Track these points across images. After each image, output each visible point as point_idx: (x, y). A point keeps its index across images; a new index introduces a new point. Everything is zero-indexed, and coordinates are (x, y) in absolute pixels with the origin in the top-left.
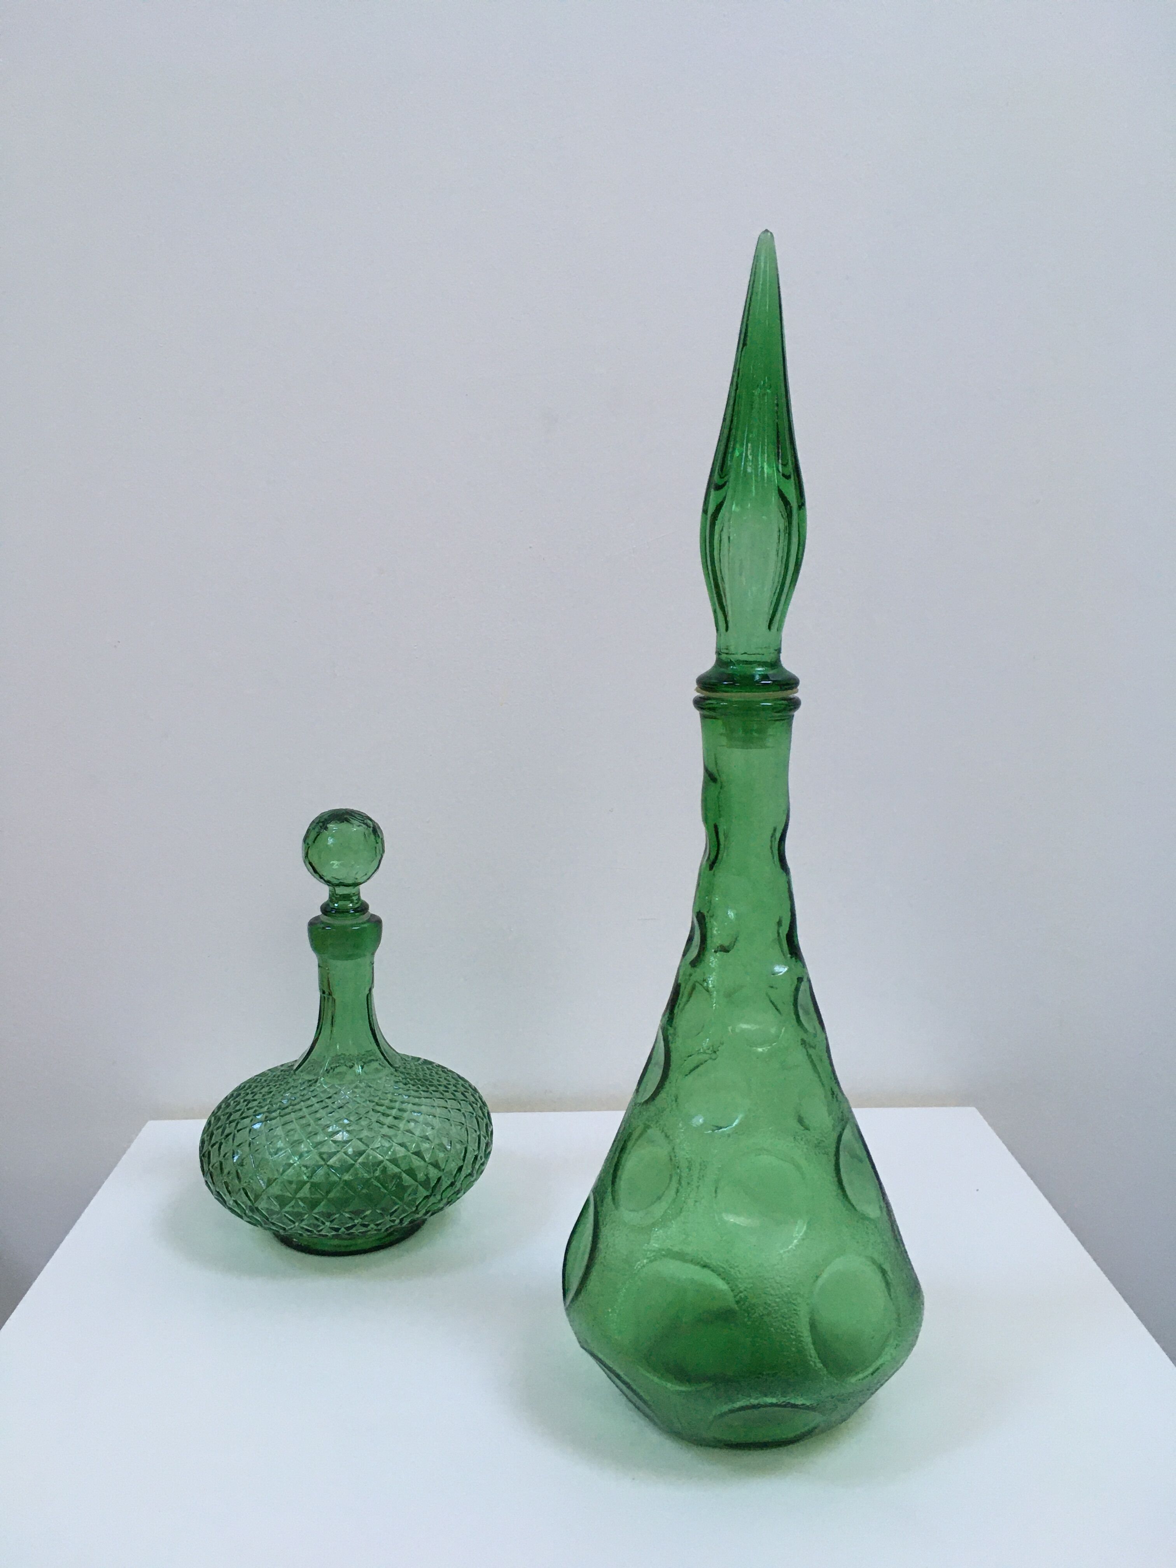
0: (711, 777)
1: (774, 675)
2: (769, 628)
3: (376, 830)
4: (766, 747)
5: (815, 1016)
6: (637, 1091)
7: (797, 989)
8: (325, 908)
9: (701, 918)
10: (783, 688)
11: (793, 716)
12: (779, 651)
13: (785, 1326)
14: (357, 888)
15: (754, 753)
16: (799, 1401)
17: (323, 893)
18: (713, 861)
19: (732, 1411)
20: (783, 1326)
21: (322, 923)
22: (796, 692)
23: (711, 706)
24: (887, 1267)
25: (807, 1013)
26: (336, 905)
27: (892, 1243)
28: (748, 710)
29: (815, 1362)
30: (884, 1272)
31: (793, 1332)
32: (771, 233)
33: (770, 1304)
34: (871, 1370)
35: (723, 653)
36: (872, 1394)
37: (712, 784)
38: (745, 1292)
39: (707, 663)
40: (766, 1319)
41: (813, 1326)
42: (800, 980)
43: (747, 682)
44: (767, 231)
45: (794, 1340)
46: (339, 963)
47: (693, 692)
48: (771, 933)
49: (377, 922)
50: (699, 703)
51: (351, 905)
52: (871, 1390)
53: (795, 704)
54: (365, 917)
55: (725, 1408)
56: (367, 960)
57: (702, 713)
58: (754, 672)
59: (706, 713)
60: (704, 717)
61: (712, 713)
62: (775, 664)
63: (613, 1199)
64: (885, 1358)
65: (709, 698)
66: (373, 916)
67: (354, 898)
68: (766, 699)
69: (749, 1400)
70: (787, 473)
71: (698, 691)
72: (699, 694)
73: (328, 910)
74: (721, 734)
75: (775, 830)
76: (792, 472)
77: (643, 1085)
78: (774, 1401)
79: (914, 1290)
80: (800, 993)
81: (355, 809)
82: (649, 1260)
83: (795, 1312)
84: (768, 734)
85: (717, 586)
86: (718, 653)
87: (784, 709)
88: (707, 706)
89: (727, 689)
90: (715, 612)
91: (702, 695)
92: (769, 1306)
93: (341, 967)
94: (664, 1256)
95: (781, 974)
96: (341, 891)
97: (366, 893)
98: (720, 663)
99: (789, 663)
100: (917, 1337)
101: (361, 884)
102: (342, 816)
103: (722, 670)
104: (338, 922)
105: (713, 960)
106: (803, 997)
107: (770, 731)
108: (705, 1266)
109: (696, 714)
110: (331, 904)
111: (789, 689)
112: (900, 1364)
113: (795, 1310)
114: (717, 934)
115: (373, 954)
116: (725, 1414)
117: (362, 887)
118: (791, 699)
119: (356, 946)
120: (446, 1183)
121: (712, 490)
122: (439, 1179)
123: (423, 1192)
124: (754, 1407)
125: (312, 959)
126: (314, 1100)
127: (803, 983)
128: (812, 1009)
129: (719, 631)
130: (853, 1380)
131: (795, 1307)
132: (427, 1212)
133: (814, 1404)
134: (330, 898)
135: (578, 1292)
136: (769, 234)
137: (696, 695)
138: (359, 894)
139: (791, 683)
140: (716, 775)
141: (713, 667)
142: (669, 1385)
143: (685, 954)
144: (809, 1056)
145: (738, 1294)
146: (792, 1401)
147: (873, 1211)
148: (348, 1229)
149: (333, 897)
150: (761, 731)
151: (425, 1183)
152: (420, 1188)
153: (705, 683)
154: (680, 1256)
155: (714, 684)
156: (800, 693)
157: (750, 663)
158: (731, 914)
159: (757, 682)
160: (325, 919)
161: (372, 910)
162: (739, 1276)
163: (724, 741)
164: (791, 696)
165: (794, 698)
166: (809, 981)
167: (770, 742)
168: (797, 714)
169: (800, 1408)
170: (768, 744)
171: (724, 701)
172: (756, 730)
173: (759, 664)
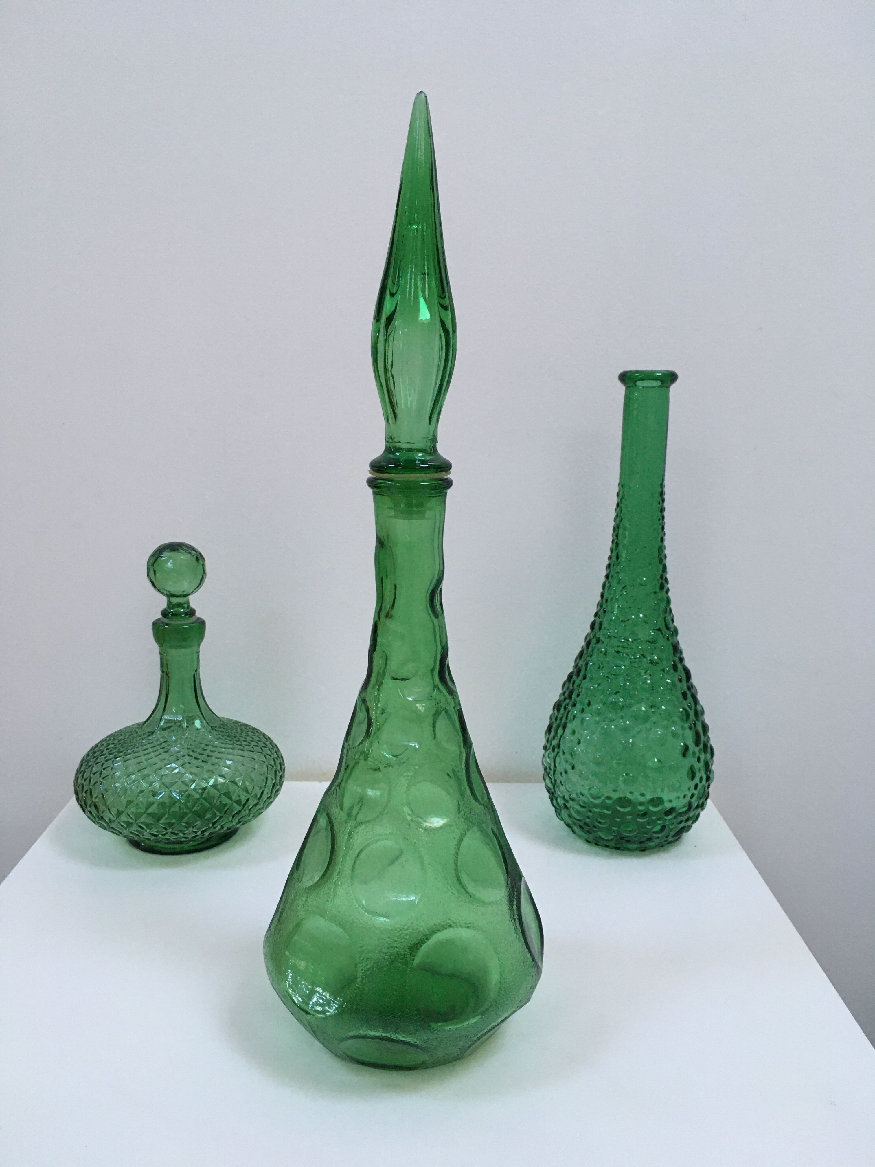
0: (381, 543)
1: (431, 461)
2: (430, 422)
3: (199, 558)
4: (424, 518)
8: (165, 613)
10: (439, 470)
12: (435, 439)
14: (187, 597)
15: (416, 523)
17: (162, 602)
21: (163, 623)
22: (450, 474)
23: (380, 485)
26: (172, 610)
28: (408, 488)
32: (425, 94)
35: (391, 442)
39: (378, 450)
43: (410, 466)
46: (174, 651)
47: (366, 474)
49: (202, 623)
50: (372, 483)
51: (182, 610)
53: (449, 484)
54: (193, 619)
56: (195, 648)
57: (373, 490)
58: (415, 458)
59: (376, 490)
60: (374, 493)
61: (381, 491)
62: (433, 450)
65: (379, 479)
66: (199, 618)
67: (186, 606)
68: (424, 479)
71: (370, 473)
72: (372, 475)
73: (167, 613)
74: (390, 508)
81: (183, 541)
84: (426, 507)
86: (387, 442)
87: (439, 488)
88: (377, 485)
89: (393, 471)
91: (374, 476)
93: (174, 654)
96: (175, 600)
97: (194, 601)
98: (388, 449)
99: (444, 450)
101: (189, 595)
102: (174, 547)
103: (390, 456)
104: (175, 622)
107: (428, 505)
109: (370, 491)
110: (169, 610)
111: (443, 471)
115: (199, 645)
117: (191, 597)
118: (445, 480)
119: (185, 640)
120: (252, 803)
122: (248, 800)
123: (238, 808)
125: (155, 648)
126: (149, 746)
129: (388, 424)
132: (239, 822)
134: (168, 605)
136: (423, 95)
137: (368, 477)
138: (188, 603)
139: (446, 467)
140: (385, 542)
141: (384, 452)
148: (163, 835)
149: (170, 605)
150: (421, 505)
151: (238, 802)
152: (235, 804)
153: (377, 467)
155: (383, 467)
156: (452, 475)
157: (413, 450)
159: (417, 465)
160: (165, 620)
161: (198, 614)
163: (391, 512)
164: (446, 477)
165: (447, 479)
167: (428, 514)
168: (450, 491)
170: (426, 516)
171: (391, 481)
172: (417, 506)
173: (420, 451)
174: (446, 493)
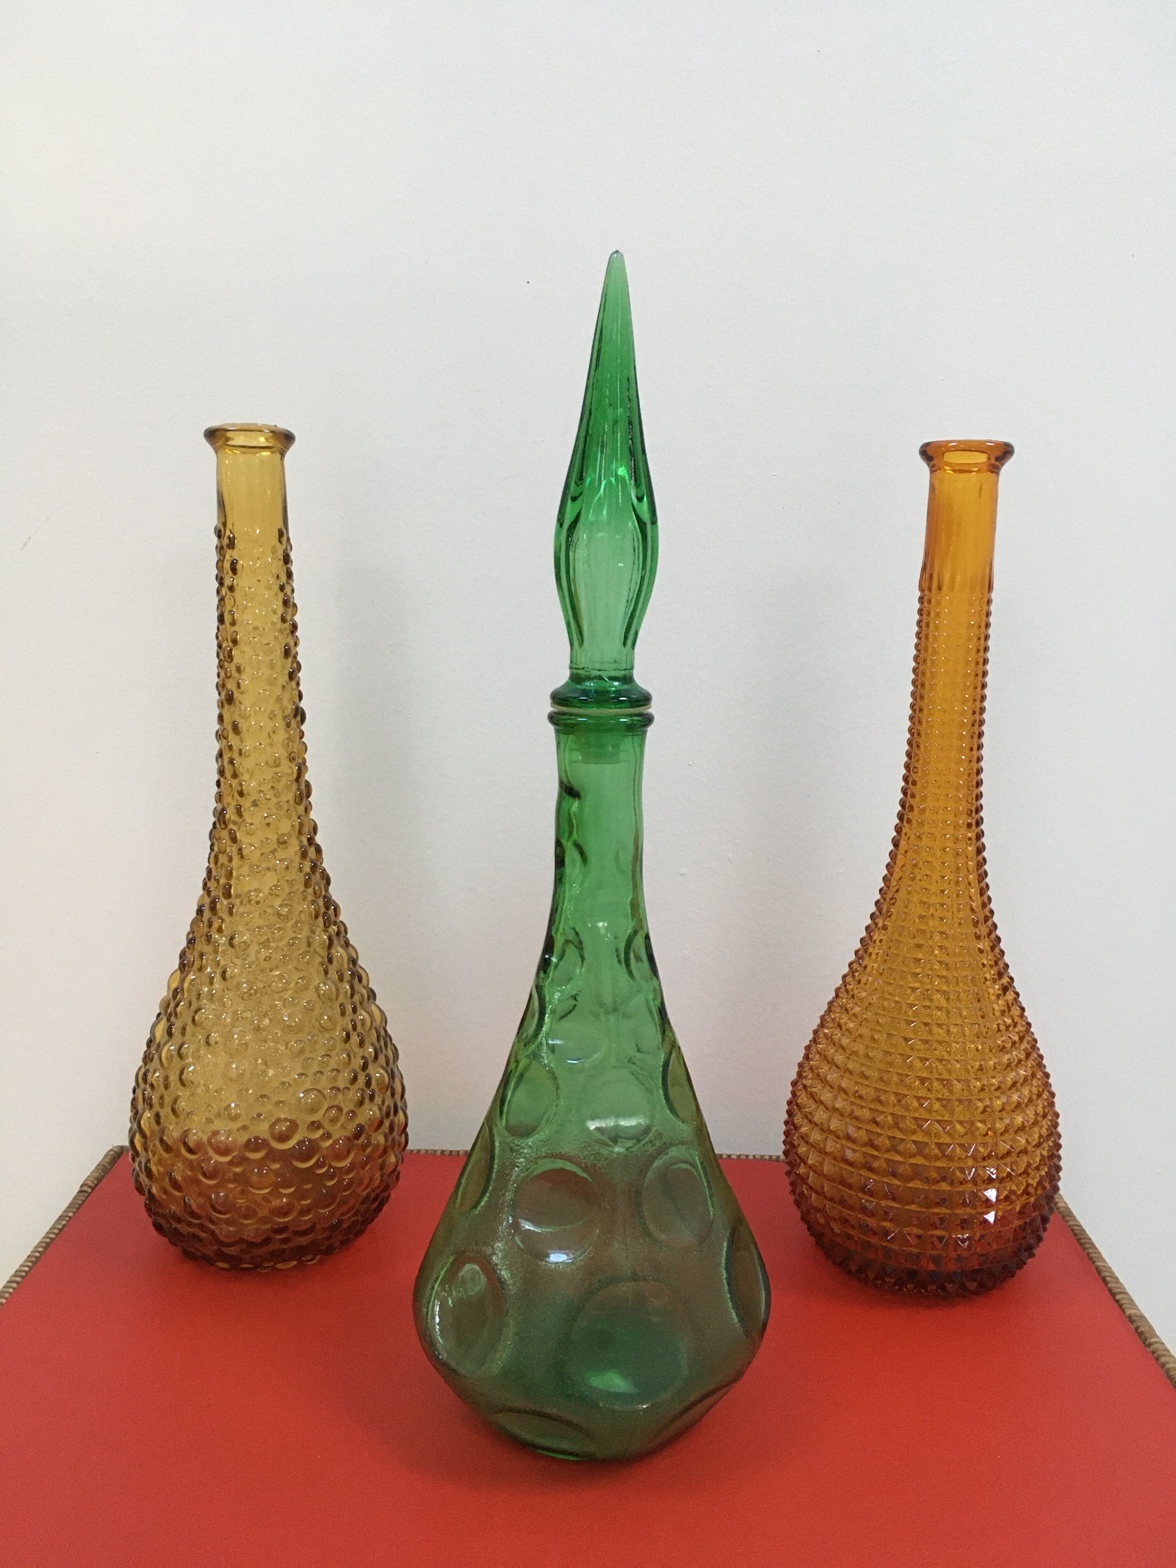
1: (626, 691)
2: (624, 642)
4: (618, 762)
10: (638, 704)
12: (632, 667)
22: (650, 708)
23: (564, 720)
28: (600, 727)
32: (621, 254)
35: (577, 668)
39: (561, 677)
43: (602, 698)
44: (617, 251)
47: (548, 707)
50: (553, 718)
53: (648, 720)
57: (556, 727)
58: (610, 688)
59: (559, 728)
60: (558, 732)
61: (566, 729)
62: (628, 679)
65: (564, 714)
68: (623, 715)
70: (641, 494)
71: (552, 706)
72: (553, 709)
87: (639, 725)
88: (561, 721)
90: (568, 625)
91: (556, 710)
98: (576, 678)
99: (642, 679)
109: (551, 728)
111: (643, 705)
118: (645, 715)
121: (567, 502)
129: (573, 647)
136: (619, 255)
139: (644, 699)
150: (613, 746)
153: (558, 698)
155: (567, 699)
156: (653, 709)
164: (645, 712)
165: (647, 714)
167: (623, 756)
168: (650, 729)
172: (609, 748)
173: (614, 679)
174: (646, 731)
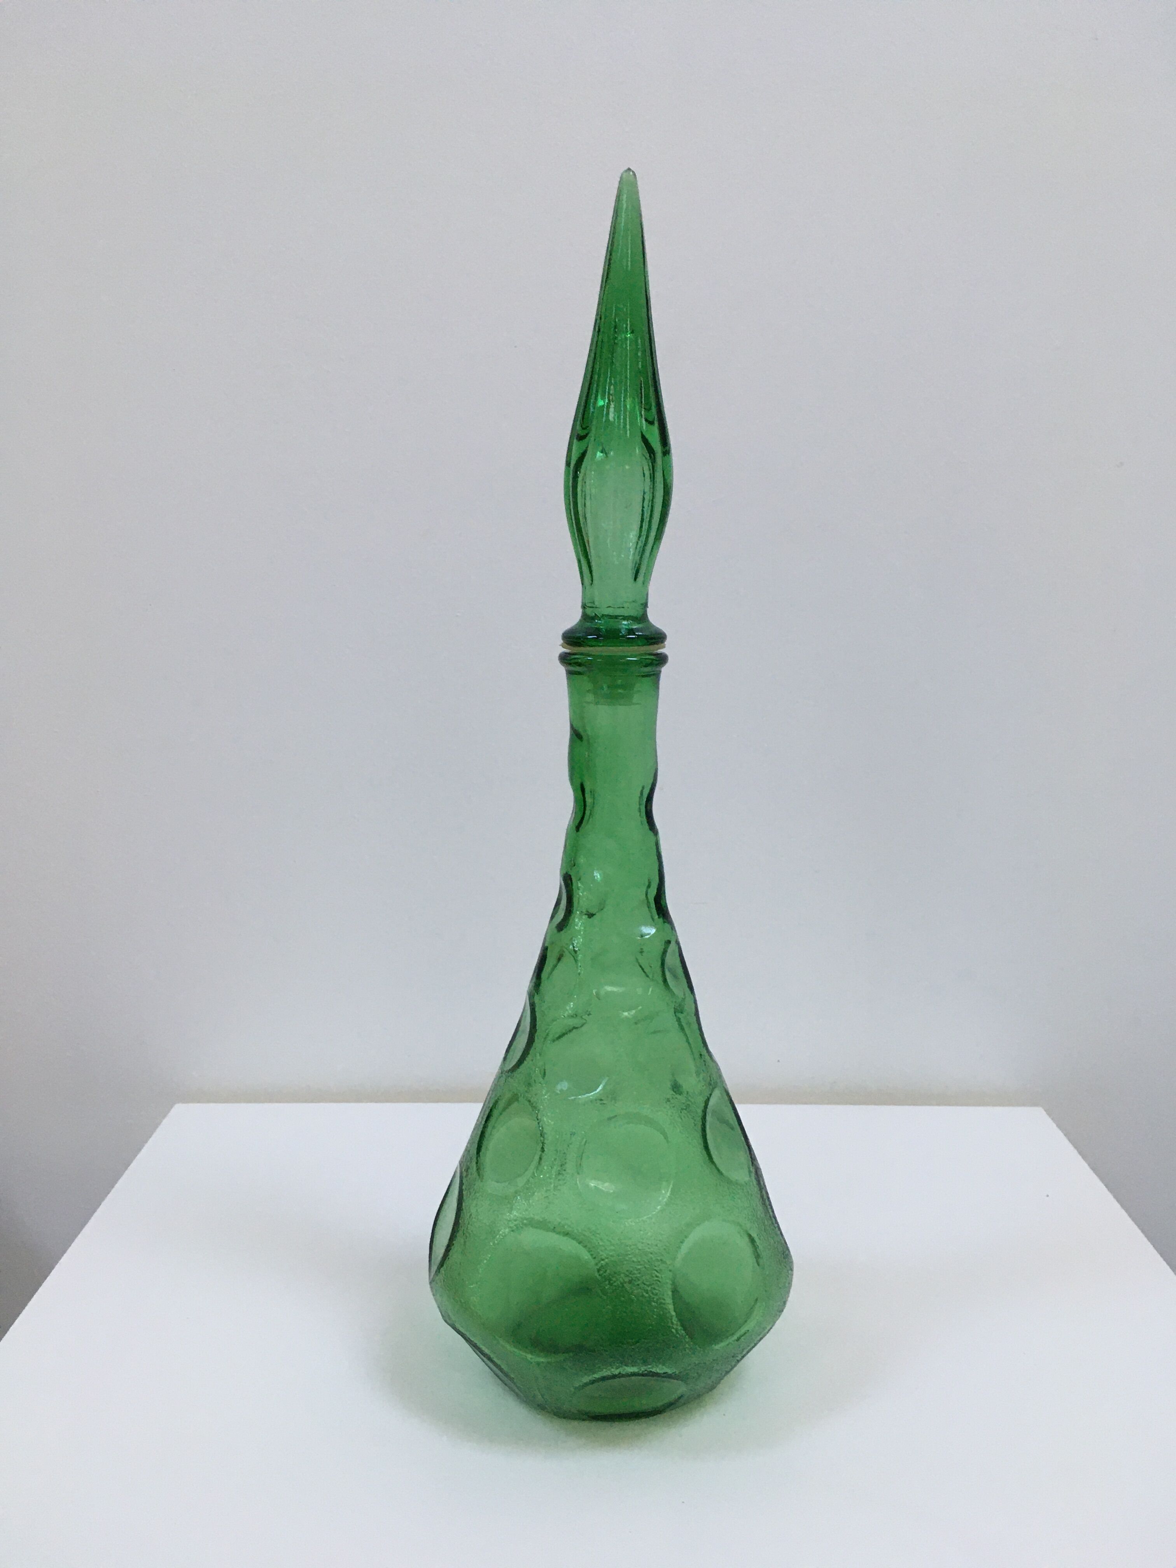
0: (577, 735)
1: (638, 630)
2: (635, 579)
4: (634, 704)
5: (685, 981)
6: (505, 1059)
7: (665, 952)
9: (567, 879)
10: (650, 642)
11: (660, 671)
12: (645, 605)
13: (647, 1293)
15: (622, 710)
16: (659, 1369)
18: (579, 823)
19: (593, 1382)
20: (644, 1294)
22: (664, 647)
23: (576, 661)
24: (754, 1235)
25: (675, 976)
27: (760, 1208)
28: (613, 664)
29: (676, 1330)
30: (752, 1240)
31: (655, 1299)
32: (633, 172)
33: (632, 1271)
34: (735, 1337)
35: (589, 607)
36: (738, 1361)
37: (578, 741)
38: (607, 1260)
39: (572, 618)
40: (627, 1286)
41: (675, 1291)
42: (669, 942)
43: (612, 636)
44: (629, 169)
45: (656, 1307)
47: (558, 648)
48: (639, 894)
50: (564, 659)
52: (736, 1358)
53: (662, 659)
55: (586, 1379)
57: (566, 668)
58: (620, 626)
59: (571, 668)
60: (570, 673)
61: (577, 669)
62: (643, 618)
63: (478, 1169)
64: (750, 1325)
65: (574, 654)
68: (632, 653)
69: (609, 1370)
70: (650, 419)
71: (563, 647)
72: (565, 650)
74: (588, 691)
75: (643, 788)
76: (656, 417)
77: (511, 1053)
78: (634, 1369)
79: (783, 1255)
80: (668, 954)
82: (510, 1229)
83: (657, 1279)
84: (635, 689)
85: (579, 530)
86: (584, 607)
87: (651, 664)
88: (573, 661)
89: (594, 643)
90: (579, 561)
91: (567, 651)
92: (630, 1274)
94: (526, 1225)
95: (647, 937)
98: (585, 617)
99: (656, 618)
100: (785, 1303)
103: (588, 624)
105: (578, 922)
106: (672, 960)
107: (638, 686)
108: (567, 1234)
109: (562, 670)
111: (654, 643)
112: (767, 1330)
113: (657, 1277)
114: (583, 896)
116: (586, 1384)
118: (657, 655)
121: (575, 441)
124: (614, 1377)
127: (671, 945)
128: (680, 971)
129: (584, 585)
130: (717, 1347)
131: (658, 1274)
133: (676, 1372)
135: (442, 1264)
136: (631, 173)
137: (561, 652)
139: (658, 638)
140: (582, 734)
141: (580, 621)
142: (529, 1356)
143: (552, 917)
144: (679, 1020)
145: (600, 1262)
146: (654, 1370)
147: (742, 1175)
150: (627, 687)
153: (571, 638)
154: (542, 1225)
155: (578, 639)
156: (667, 649)
157: (616, 617)
158: (598, 875)
159: (623, 636)
162: (601, 1243)
163: (590, 697)
164: (660, 651)
165: (661, 654)
166: (678, 943)
167: (636, 698)
168: (665, 670)
169: (663, 1377)
170: (634, 701)
171: (589, 656)
172: (622, 687)
173: (625, 618)
